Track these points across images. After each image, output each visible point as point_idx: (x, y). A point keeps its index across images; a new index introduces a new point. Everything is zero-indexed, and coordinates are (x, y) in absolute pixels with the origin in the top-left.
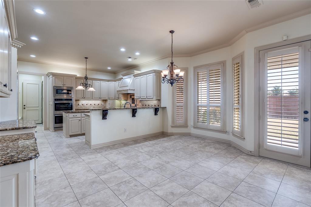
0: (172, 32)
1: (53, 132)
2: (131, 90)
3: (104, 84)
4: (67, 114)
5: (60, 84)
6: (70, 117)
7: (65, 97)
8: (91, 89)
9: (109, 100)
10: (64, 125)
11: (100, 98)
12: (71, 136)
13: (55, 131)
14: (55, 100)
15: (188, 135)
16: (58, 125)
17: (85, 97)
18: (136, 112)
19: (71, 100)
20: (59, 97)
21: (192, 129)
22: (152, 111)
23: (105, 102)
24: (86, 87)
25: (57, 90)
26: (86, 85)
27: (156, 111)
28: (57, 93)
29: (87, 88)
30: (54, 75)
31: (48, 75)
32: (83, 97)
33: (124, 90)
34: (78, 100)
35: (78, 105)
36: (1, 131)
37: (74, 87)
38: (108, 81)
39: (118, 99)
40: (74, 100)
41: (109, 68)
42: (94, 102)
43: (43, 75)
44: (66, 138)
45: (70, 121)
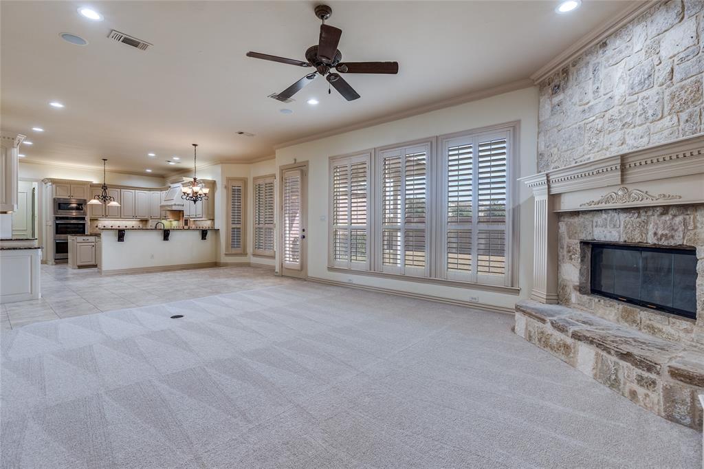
0: (195, 145)
1: (52, 265)
2: (178, 205)
3: (141, 195)
4: (74, 238)
5: (63, 195)
6: (78, 241)
7: (74, 214)
8: (114, 204)
9: (150, 221)
10: (70, 255)
11: (134, 217)
12: (80, 267)
13: (57, 263)
14: (57, 218)
15: (248, 265)
16: (61, 255)
17: (107, 214)
18: (168, 234)
19: (84, 219)
20: (62, 214)
21: (252, 257)
22: (198, 235)
23: (144, 223)
24: (105, 201)
25: (59, 204)
26: (105, 199)
27: (204, 234)
28: (59, 209)
29: (107, 202)
30: (54, 182)
31: (45, 181)
32: (104, 214)
33: (167, 206)
34: (97, 220)
35: (97, 227)
36: (2, 240)
37: (88, 200)
38: (150, 190)
39: (165, 218)
40: (88, 218)
41: (149, 171)
42: (124, 222)
43: (36, 181)
44: (73, 269)
45: (78, 247)
